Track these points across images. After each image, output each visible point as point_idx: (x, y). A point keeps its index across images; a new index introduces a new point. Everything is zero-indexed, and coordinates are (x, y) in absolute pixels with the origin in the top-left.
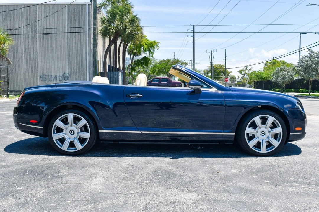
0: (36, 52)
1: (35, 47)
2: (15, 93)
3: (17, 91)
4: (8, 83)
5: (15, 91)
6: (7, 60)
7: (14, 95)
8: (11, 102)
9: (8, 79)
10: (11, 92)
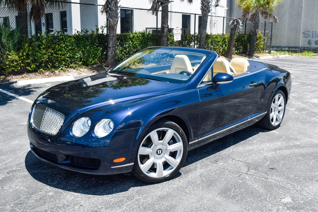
0: (301, 7)
1: (301, 2)
2: (276, 49)
3: (278, 47)
4: (271, 39)
5: (276, 47)
6: (274, 18)
7: (276, 51)
8: (275, 61)
9: (271, 36)
10: (273, 47)
